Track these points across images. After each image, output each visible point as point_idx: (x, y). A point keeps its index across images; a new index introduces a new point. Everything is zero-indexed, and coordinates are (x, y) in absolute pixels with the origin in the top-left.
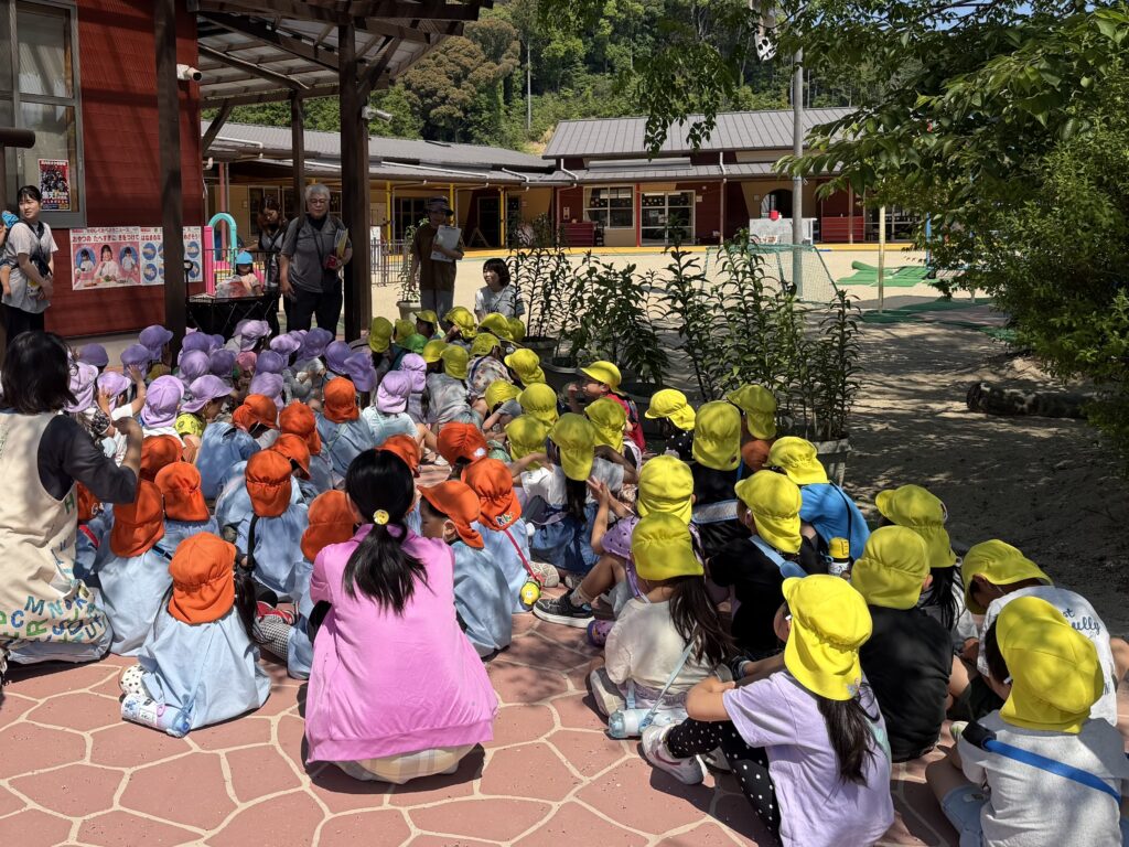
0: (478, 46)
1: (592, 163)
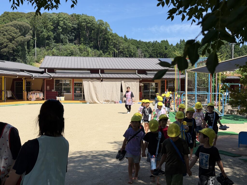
0: (18, 30)
1: (57, 71)
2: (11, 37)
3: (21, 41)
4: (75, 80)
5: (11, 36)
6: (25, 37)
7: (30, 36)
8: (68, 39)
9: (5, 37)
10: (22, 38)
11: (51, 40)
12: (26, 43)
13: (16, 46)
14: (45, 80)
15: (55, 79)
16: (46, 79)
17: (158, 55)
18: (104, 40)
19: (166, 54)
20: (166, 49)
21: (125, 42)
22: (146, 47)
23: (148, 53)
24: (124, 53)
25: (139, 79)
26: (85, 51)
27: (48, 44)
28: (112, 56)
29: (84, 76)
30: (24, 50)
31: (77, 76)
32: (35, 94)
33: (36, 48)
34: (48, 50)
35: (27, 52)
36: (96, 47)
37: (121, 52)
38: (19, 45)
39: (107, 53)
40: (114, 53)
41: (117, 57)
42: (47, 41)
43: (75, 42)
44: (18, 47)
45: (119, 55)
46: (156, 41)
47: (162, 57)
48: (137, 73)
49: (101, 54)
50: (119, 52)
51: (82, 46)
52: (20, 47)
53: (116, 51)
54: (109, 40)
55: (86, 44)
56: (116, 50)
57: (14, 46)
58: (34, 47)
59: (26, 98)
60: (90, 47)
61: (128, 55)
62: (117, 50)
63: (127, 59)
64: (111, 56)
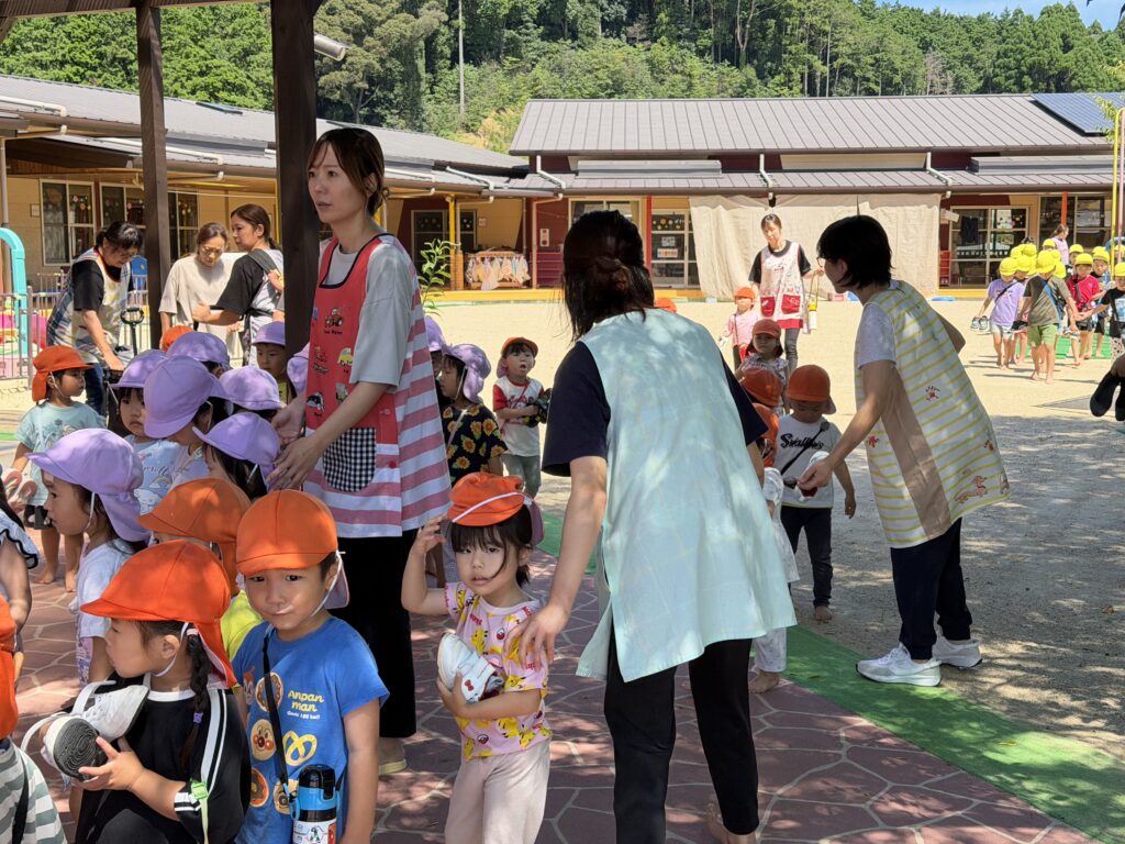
2: (359, 21)
3: (403, 36)
4: (655, 200)
5: (359, 13)
6: (417, 16)
7: (439, 13)
8: (602, 18)
9: (336, 19)
10: (406, 22)
11: (527, 28)
12: (422, 43)
13: (382, 61)
14: (534, 204)
15: (570, 200)
16: (539, 198)
17: (1027, 80)
18: (764, 17)
19: (1064, 72)
20: (1067, 48)
21: (862, 19)
22: (968, 44)
23: (977, 69)
24: (858, 73)
25: (942, 191)
26: (676, 72)
27: (514, 48)
28: (802, 91)
29: (696, 183)
30: (410, 76)
31: (667, 183)
32: (497, 261)
33: (462, 66)
34: (511, 73)
35: (424, 86)
36: (726, 53)
37: (841, 69)
38: (391, 55)
39: (777, 78)
40: (811, 77)
41: (823, 94)
42: (508, 33)
43: (630, 29)
44: (388, 65)
45: (831, 85)
46: (1018, 12)
47: (1042, 86)
48: (932, 166)
49: (749, 82)
50: (832, 71)
51: (662, 51)
52: (395, 65)
53: (822, 69)
54: (789, 16)
55: (679, 37)
56: (818, 64)
57: (372, 59)
58: (454, 59)
59: (461, 278)
60: (701, 53)
61: (877, 83)
62: (825, 64)
63: (871, 101)
64: (796, 89)
